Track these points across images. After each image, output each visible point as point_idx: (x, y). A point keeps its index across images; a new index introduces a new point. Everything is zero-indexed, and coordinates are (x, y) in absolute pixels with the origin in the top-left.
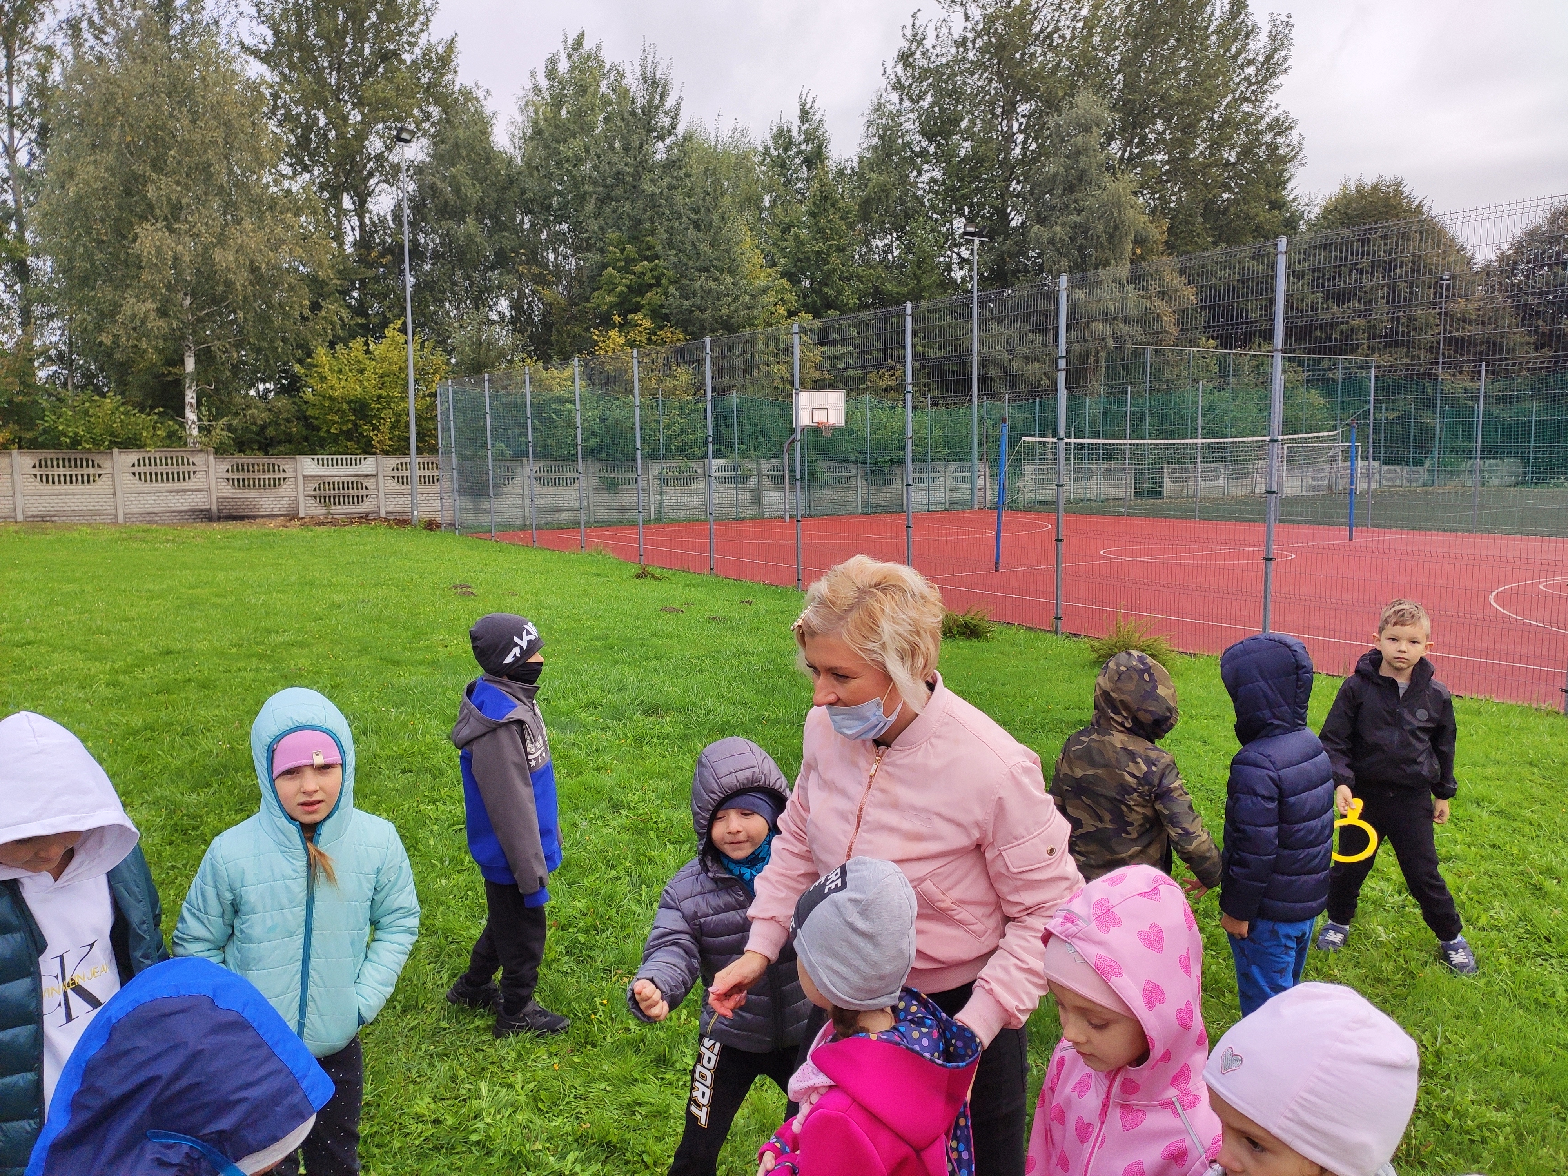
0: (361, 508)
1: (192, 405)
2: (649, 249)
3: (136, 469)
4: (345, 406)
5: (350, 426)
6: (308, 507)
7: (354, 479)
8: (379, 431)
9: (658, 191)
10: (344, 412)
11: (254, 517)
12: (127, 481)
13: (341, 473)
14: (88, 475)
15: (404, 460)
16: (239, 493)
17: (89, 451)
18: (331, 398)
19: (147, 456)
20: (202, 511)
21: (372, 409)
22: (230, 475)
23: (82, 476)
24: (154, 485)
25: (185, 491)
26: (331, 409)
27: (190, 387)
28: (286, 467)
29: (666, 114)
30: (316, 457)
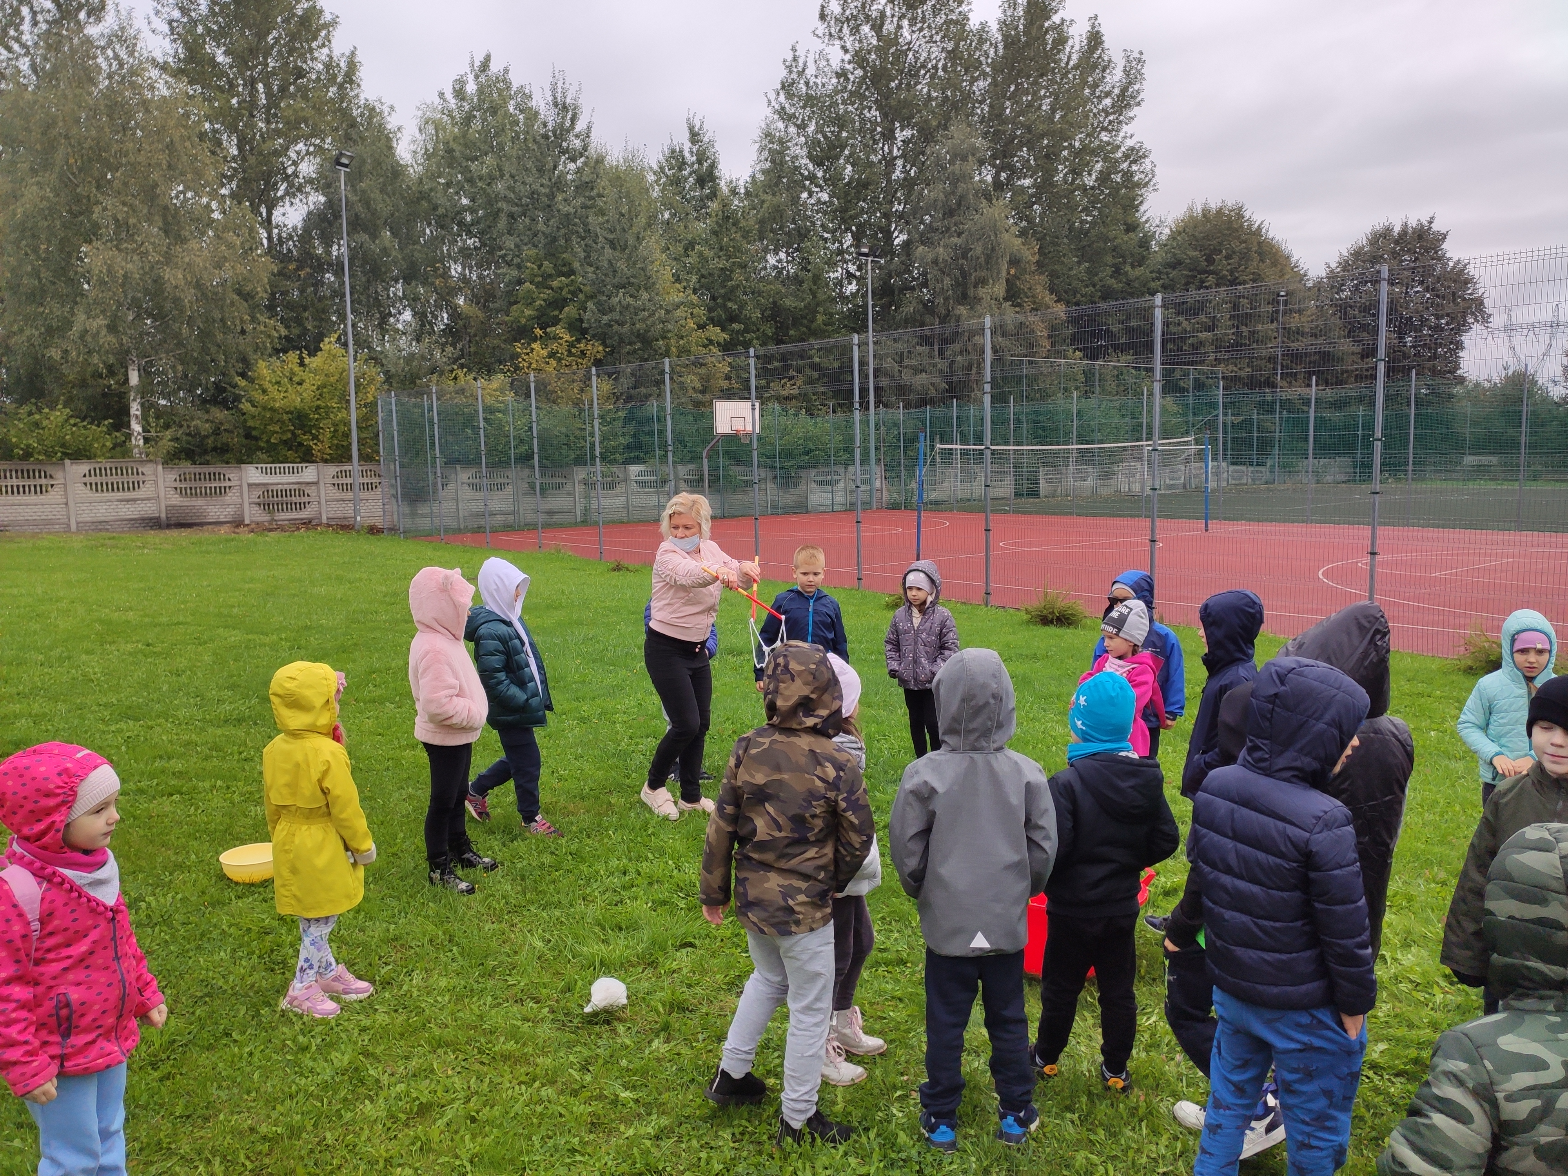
0: (304, 514)
1: (137, 417)
2: (564, 265)
3: (87, 480)
4: (285, 417)
5: (289, 435)
6: (252, 514)
7: (296, 487)
8: (319, 440)
9: (572, 211)
10: (283, 422)
11: (201, 524)
12: (80, 491)
13: (284, 481)
14: (41, 486)
15: (344, 468)
16: (187, 502)
17: (40, 462)
18: (273, 410)
19: (97, 466)
20: (151, 519)
21: (311, 420)
22: (178, 484)
23: (35, 486)
24: (105, 494)
25: (135, 500)
26: (271, 419)
27: (134, 400)
28: (231, 476)
29: (577, 136)
30: (259, 466)
